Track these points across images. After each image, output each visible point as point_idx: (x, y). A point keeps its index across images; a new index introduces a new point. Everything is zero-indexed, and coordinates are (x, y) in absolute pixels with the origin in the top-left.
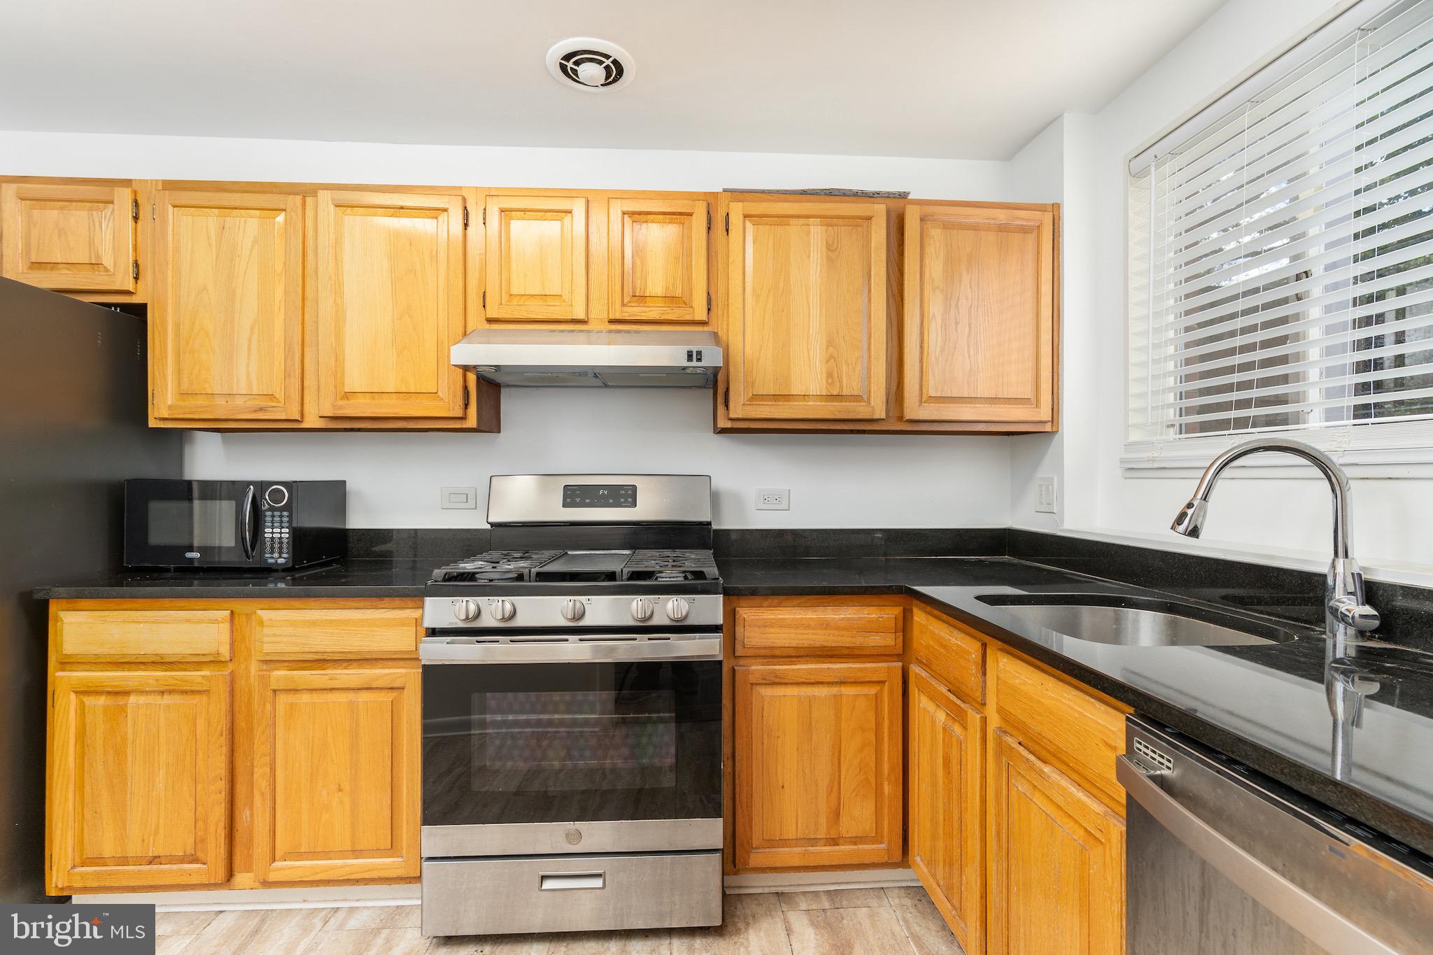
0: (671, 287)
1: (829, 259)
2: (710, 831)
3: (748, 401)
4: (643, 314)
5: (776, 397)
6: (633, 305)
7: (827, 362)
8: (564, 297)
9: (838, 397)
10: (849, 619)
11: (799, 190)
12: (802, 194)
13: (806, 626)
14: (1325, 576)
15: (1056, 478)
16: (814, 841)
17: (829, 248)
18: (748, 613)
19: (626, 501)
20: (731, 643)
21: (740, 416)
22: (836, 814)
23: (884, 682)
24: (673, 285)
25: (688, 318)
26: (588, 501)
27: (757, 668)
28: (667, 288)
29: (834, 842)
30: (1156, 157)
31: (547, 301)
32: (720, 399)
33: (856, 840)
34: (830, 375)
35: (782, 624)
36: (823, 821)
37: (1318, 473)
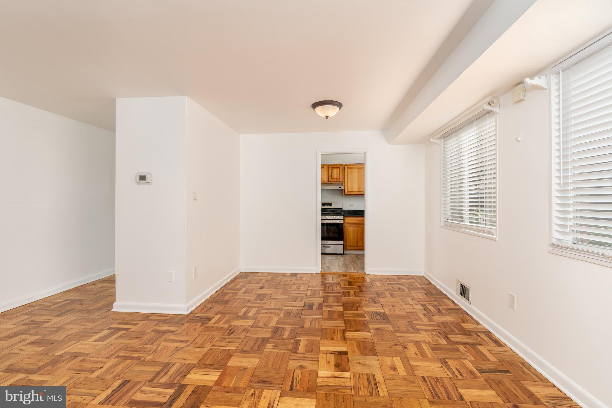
1: (358, 173)
2: (342, 242)
3: (347, 192)
5: (351, 192)
6: (332, 180)
7: (358, 187)
9: (360, 192)
13: (354, 220)
16: (355, 246)
17: (358, 171)
18: (347, 218)
19: (331, 205)
20: (345, 222)
21: (346, 194)
22: (357, 243)
25: (339, 181)
27: (348, 225)
28: (336, 178)
29: (357, 246)
32: (343, 192)
33: (360, 246)
34: (358, 189)
35: (351, 220)
36: (356, 244)
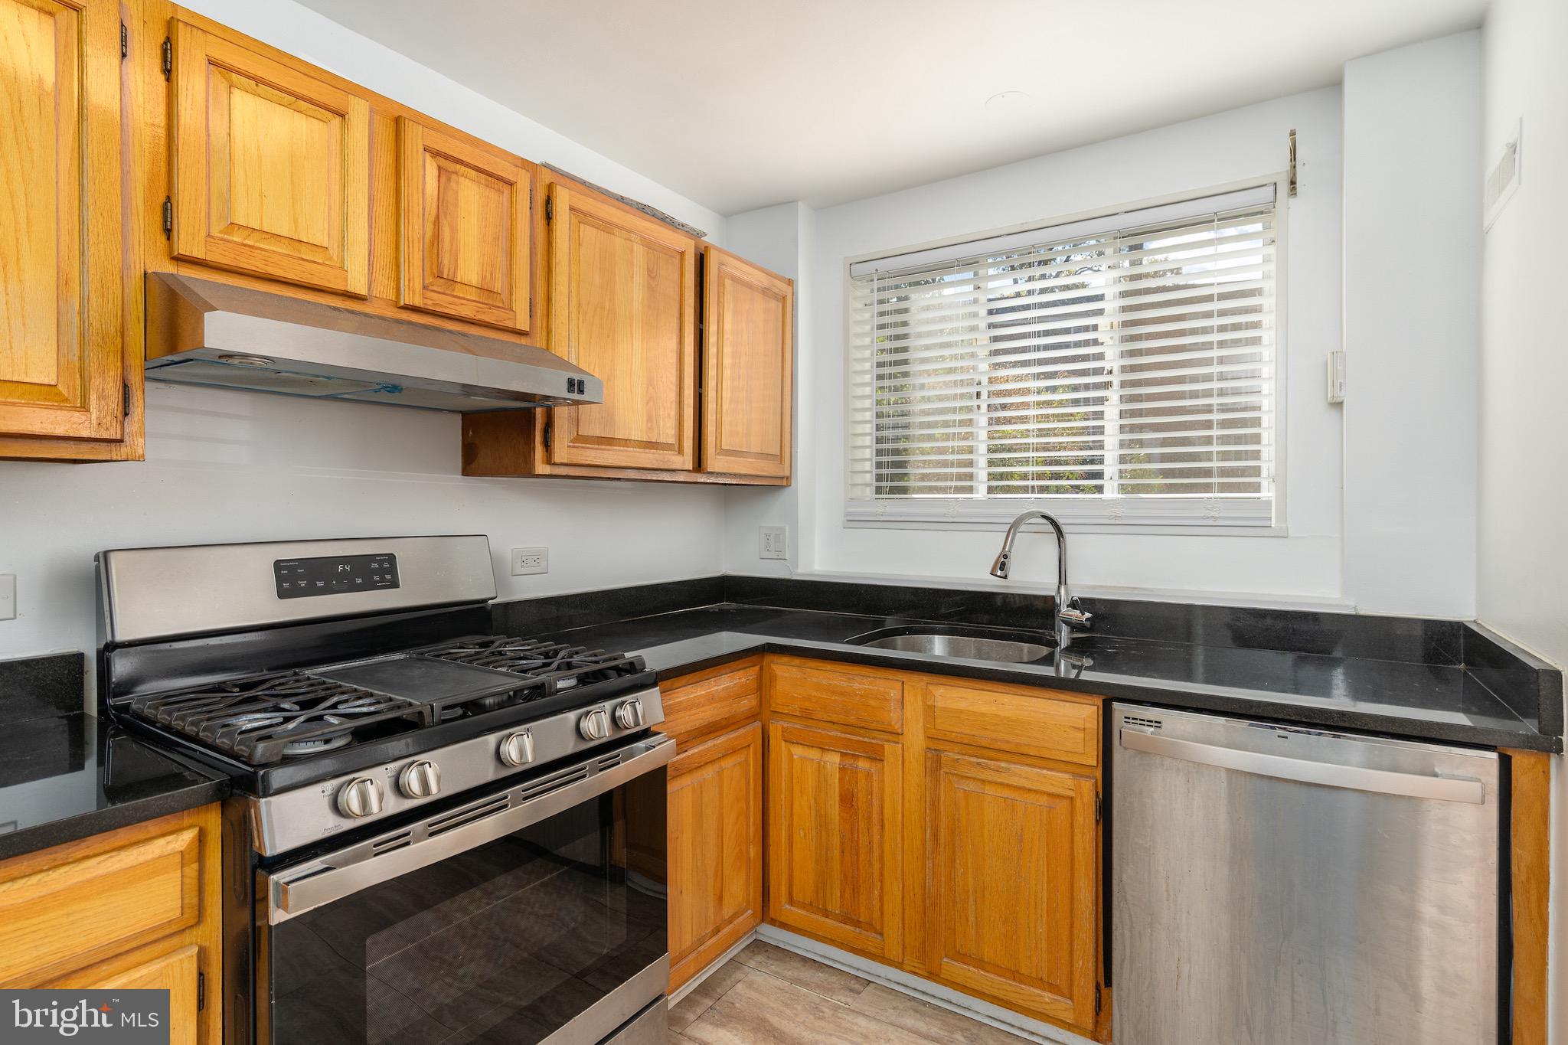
0: (489, 276)
1: (650, 286)
3: (571, 441)
4: (453, 307)
5: (600, 440)
6: (435, 288)
7: (648, 403)
8: (331, 251)
9: (655, 444)
10: (727, 688)
11: (616, 194)
12: (618, 200)
14: (1053, 597)
15: (787, 528)
16: (704, 939)
17: (649, 272)
19: (383, 580)
21: (566, 462)
22: (720, 899)
23: (749, 746)
24: (492, 274)
25: (509, 324)
26: (320, 584)
28: (484, 278)
30: (877, 270)
31: (299, 251)
32: (539, 438)
34: (649, 417)
36: (711, 912)
37: (1050, 528)
